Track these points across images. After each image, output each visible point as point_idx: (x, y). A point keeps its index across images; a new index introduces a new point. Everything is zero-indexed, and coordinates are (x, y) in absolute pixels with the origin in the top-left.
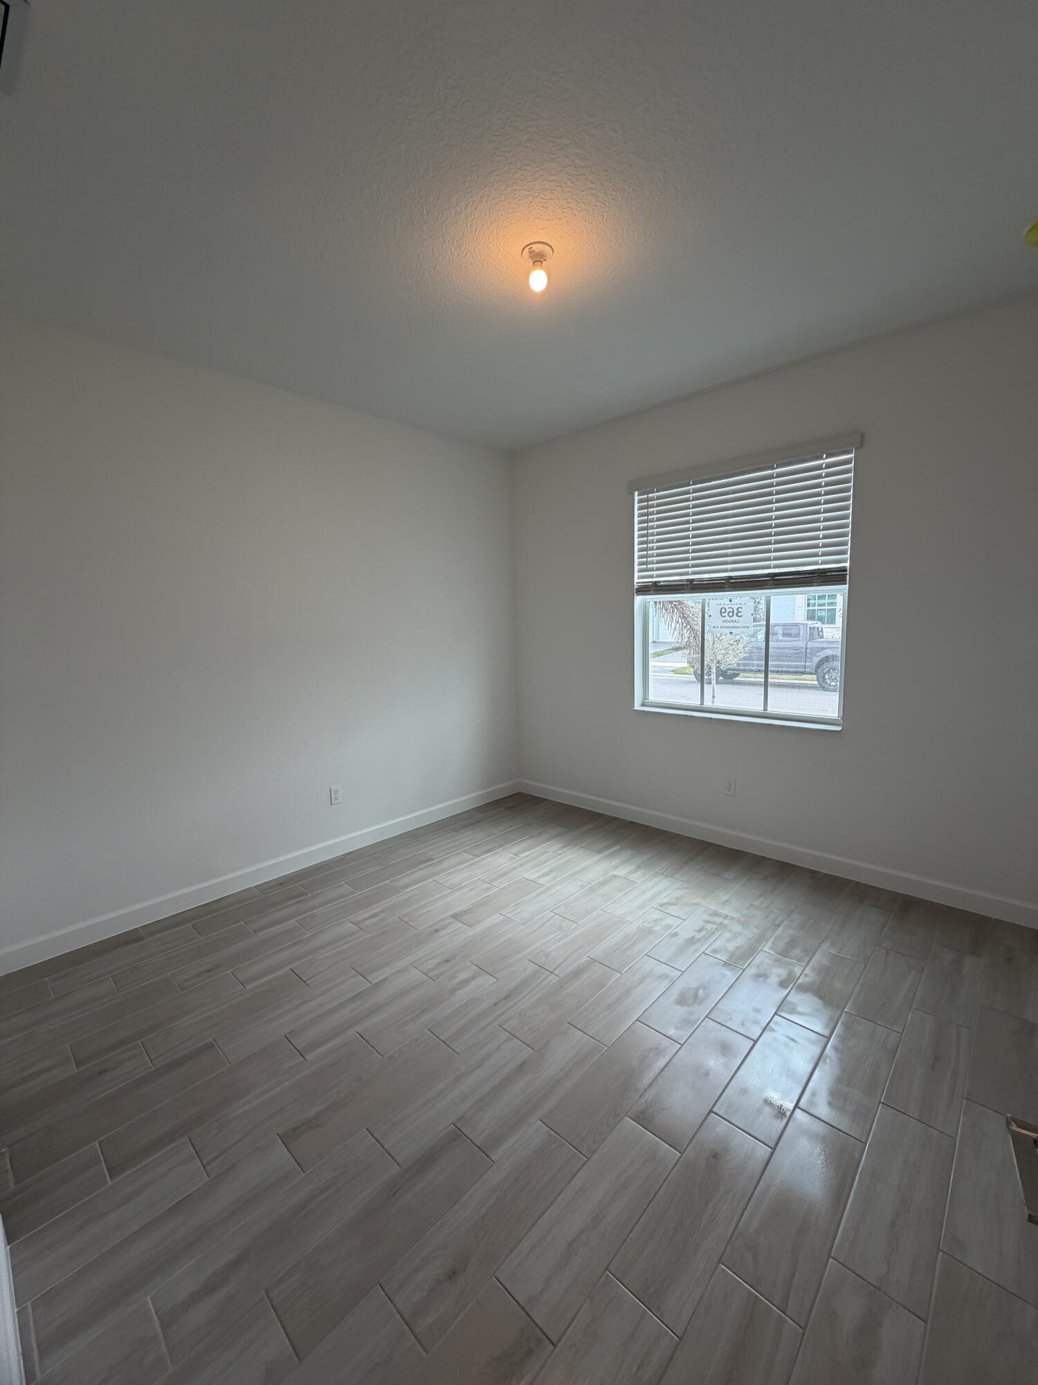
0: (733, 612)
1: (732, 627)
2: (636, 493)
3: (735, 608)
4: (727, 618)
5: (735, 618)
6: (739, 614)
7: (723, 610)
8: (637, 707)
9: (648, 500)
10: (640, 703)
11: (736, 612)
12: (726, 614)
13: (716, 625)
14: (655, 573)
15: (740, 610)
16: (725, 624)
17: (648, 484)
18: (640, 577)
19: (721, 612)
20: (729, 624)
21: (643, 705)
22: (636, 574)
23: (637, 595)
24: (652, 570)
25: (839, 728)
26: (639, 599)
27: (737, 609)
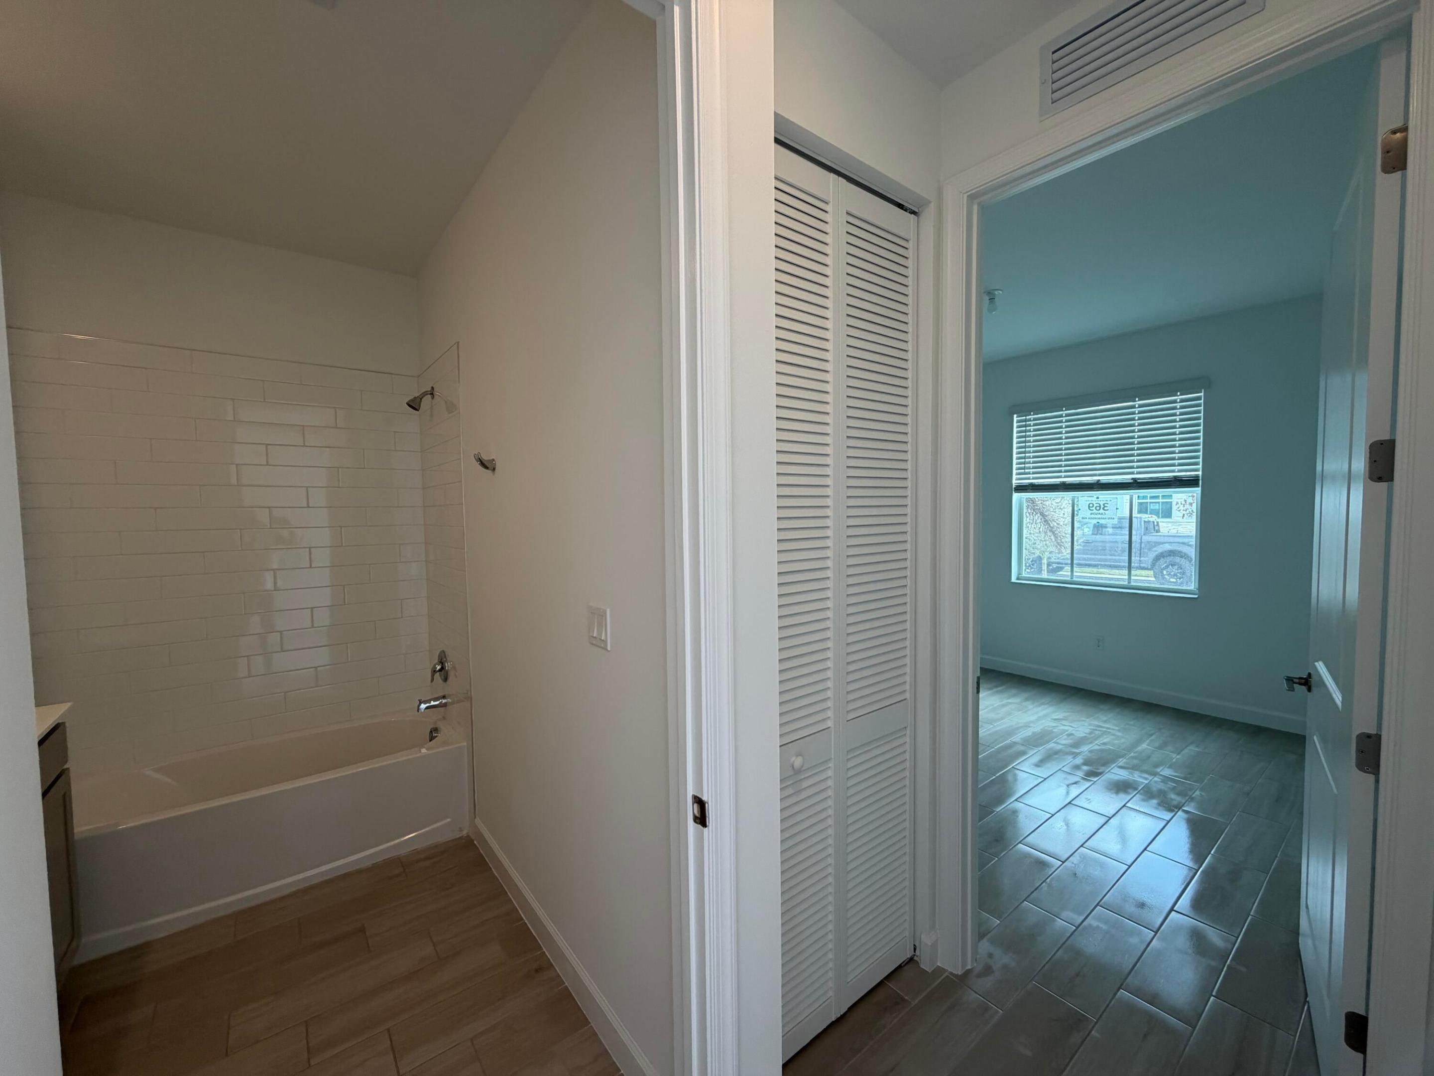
0: (1100, 507)
1: (1099, 518)
2: (1015, 416)
3: (1102, 503)
4: (1095, 511)
5: (1102, 511)
6: (1105, 508)
7: (1091, 505)
8: (1014, 580)
9: (1026, 421)
10: (1016, 578)
11: (1102, 506)
12: (1094, 508)
13: (1084, 516)
14: (1031, 476)
15: (1106, 505)
16: (1093, 516)
17: (1024, 409)
18: (1017, 479)
19: (1089, 507)
20: (1096, 516)
21: (1018, 579)
22: (1014, 477)
23: (1015, 492)
24: (1029, 473)
25: (1196, 596)
26: (1016, 496)
27: (1104, 505)
